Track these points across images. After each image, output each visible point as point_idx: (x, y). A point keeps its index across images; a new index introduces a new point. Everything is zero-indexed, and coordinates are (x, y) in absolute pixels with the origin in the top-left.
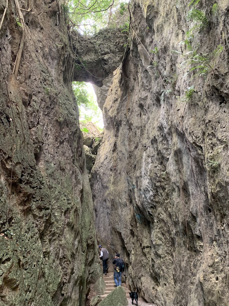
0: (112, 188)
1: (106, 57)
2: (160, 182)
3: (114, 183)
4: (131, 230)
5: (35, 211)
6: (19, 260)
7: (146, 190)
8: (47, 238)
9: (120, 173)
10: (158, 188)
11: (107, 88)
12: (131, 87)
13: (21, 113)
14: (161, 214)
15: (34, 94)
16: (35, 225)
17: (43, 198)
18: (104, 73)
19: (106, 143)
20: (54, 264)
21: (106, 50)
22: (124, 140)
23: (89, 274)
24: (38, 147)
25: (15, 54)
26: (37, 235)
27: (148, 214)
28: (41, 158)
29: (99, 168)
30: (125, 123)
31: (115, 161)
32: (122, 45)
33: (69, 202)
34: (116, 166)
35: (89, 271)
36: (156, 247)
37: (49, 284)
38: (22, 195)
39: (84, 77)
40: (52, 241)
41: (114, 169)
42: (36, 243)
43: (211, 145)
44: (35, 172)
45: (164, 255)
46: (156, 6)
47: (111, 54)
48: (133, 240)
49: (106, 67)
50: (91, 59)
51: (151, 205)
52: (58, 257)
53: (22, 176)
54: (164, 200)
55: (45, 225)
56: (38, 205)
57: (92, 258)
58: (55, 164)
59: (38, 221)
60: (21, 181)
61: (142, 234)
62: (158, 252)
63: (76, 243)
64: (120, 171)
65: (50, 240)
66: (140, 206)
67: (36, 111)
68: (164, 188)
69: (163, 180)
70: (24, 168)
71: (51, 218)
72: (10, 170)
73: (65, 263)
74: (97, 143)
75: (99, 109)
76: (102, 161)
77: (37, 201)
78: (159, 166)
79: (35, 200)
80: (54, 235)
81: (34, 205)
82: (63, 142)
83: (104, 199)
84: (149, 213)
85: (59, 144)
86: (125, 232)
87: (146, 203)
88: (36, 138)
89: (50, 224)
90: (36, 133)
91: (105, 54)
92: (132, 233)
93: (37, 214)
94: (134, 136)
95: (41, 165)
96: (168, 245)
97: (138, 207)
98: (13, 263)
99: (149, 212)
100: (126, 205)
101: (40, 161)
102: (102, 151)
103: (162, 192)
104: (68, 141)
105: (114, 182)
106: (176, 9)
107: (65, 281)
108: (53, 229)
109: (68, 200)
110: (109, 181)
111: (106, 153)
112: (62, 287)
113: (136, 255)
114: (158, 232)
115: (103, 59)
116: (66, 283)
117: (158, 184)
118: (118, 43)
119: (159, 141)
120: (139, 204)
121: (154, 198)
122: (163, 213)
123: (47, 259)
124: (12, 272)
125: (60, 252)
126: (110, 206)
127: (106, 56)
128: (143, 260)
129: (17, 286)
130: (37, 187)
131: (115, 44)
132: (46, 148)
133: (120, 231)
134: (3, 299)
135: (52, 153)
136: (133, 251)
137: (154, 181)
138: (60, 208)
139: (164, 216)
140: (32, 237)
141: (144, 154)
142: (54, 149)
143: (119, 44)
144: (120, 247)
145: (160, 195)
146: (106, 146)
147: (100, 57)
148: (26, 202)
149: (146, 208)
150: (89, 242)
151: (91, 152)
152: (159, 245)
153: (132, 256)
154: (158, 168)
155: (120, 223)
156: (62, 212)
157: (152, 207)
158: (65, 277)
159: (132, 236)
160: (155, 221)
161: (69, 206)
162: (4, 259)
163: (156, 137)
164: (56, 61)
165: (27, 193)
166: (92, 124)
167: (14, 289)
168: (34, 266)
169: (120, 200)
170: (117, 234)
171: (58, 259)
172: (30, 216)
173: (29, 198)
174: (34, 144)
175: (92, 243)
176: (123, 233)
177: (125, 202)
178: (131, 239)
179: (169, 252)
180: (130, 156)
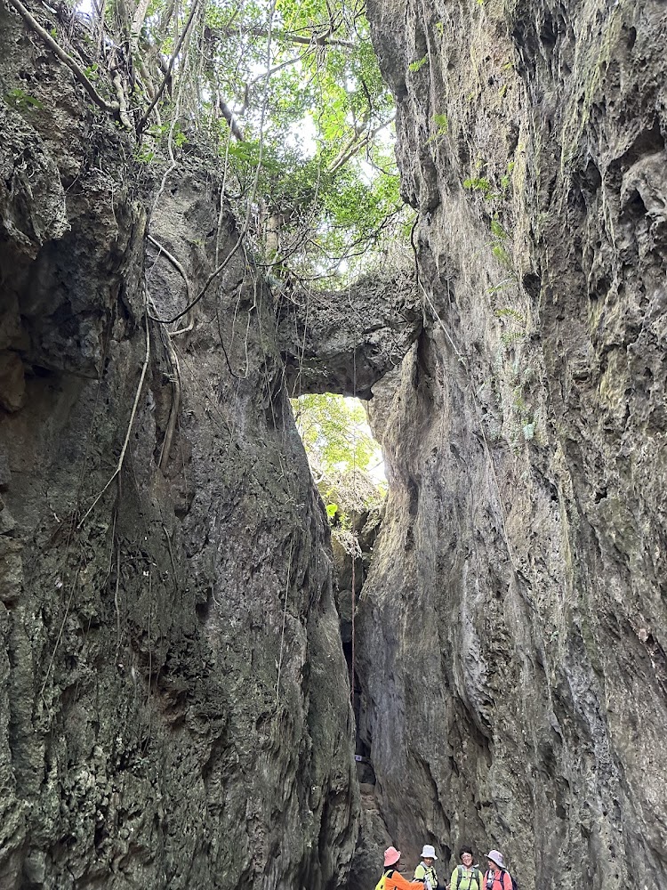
0: (405, 645)
1: (375, 338)
2: (499, 640)
3: (409, 633)
4: (451, 758)
5: (193, 723)
6: (157, 816)
7: (471, 660)
8: (217, 778)
9: (422, 608)
10: (495, 656)
11: (390, 393)
12: (438, 398)
13: (172, 538)
14: (505, 721)
15: (199, 487)
16: (192, 750)
17: (210, 696)
18: (371, 373)
19: (393, 524)
20: (234, 830)
21: (375, 322)
22: (428, 525)
23: (340, 866)
24: (205, 591)
25: (162, 429)
26: (197, 771)
27: (480, 720)
28: (211, 611)
29: (377, 590)
30: (427, 482)
31: (413, 575)
32: (410, 307)
33: (269, 698)
34: (413, 589)
35: (339, 859)
36: (499, 804)
37: (221, 870)
38: (166, 695)
39: (327, 383)
40: (231, 783)
41: (408, 596)
42: (193, 786)
43: (543, 584)
44: (195, 643)
45: (517, 826)
46: (453, 258)
47: (386, 329)
48: (456, 783)
49: (375, 359)
50: (339, 347)
51: (485, 698)
52: (243, 816)
53: (169, 658)
54: (509, 686)
55: (213, 751)
56: (199, 711)
57: (344, 827)
58: (239, 619)
59: (198, 743)
60: (166, 669)
61: (475, 770)
62: (503, 818)
63: (287, 788)
64: (423, 602)
65: (224, 781)
66: (464, 699)
67: (201, 522)
68: (508, 656)
69: (503, 636)
70: (173, 644)
71: (226, 735)
72: (146, 656)
73: (259, 830)
74: (374, 522)
75: (375, 442)
76: (382, 573)
77: (197, 702)
78: (495, 600)
79: (193, 701)
80: (234, 768)
81: (190, 712)
82: (260, 565)
83: (390, 674)
84: (482, 717)
85: (248, 575)
86: (437, 761)
87: (474, 693)
88: (201, 575)
89: (225, 748)
90: (200, 564)
91: (373, 331)
92: (454, 765)
93: (197, 729)
94: (448, 516)
95: (212, 626)
96: (525, 802)
97: (459, 701)
98: (144, 819)
99: (481, 713)
100: (437, 692)
101: (209, 617)
102: (382, 545)
103: (504, 668)
104: (271, 563)
105: (410, 629)
106: (486, 276)
107: (258, 869)
108: (232, 758)
109: (266, 694)
110: (399, 625)
111: (391, 552)
112: (252, 881)
113: (463, 824)
114: (502, 766)
115: (368, 344)
116: (259, 873)
117: (495, 646)
118: (400, 304)
119: (487, 542)
120: (462, 693)
121: (489, 681)
122: (509, 718)
123: (217, 819)
124: (144, 835)
125: (248, 806)
126: (403, 694)
127: (374, 334)
128: (478, 840)
129: (152, 860)
130: (197, 674)
131: (394, 305)
132: (222, 587)
133: (428, 760)
134: (129, 878)
135: (234, 597)
136: (456, 814)
137: (486, 638)
138: (247, 712)
139: (511, 725)
140: (185, 775)
141: (466, 568)
142: (238, 587)
143: (403, 305)
144: (431, 802)
145: (500, 672)
146: (392, 534)
147: (360, 341)
148: (175, 707)
149: (474, 705)
150: (334, 786)
151: (358, 547)
152: (504, 801)
153: (456, 827)
154: (491, 605)
155: (425, 739)
156: (252, 721)
157: (486, 703)
158: (259, 862)
159: (455, 774)
160: (496, 737)
161: (268, 708)
162: (131, 812)
163: (482, 532)
164: (247, 398)
165: (176, 691)
166: (360, 477)
167: (147, 864)
168: (188, 829)
169: (424, 678)
170: (421, 765)
171: (242, 820)
172: (183, 733)
173: (182, 699)
174: (196, 586)
175: (342, 789)
176: (434, 763)
177: (436, 683)
178: (452, 780)
179: (528, 820)
180: (440, 568)
